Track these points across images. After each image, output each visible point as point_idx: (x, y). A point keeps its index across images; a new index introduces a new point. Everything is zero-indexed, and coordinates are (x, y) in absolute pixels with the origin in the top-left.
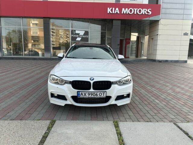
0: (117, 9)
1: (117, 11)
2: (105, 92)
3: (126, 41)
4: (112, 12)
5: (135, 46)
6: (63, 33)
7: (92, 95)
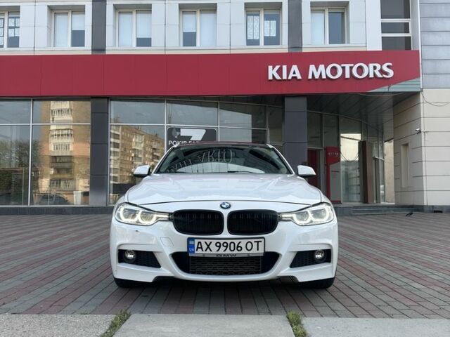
0: (295, 68)
1: (294, 73)
2: (262, 240)
3: (327, 155)
4: (281, 76)
5: (356, 173)
6: (142, 145)
7: (227, 247)
